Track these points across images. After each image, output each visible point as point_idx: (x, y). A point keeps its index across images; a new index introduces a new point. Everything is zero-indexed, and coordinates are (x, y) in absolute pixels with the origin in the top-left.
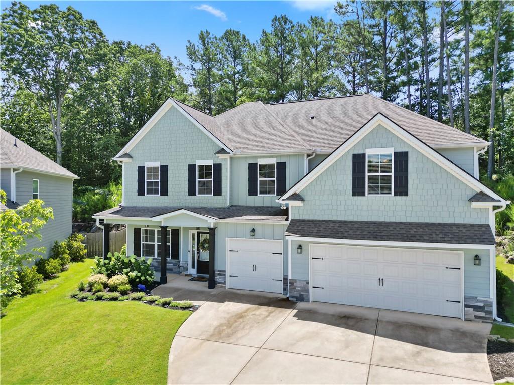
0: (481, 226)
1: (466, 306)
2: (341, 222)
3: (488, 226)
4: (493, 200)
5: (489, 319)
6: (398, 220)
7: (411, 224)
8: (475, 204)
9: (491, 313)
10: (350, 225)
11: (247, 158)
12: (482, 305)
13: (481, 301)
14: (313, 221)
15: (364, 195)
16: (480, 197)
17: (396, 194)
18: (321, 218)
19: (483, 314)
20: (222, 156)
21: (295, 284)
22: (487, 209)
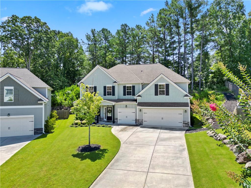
0: (186, 103)
1: (183, 123)
2: (152, 103)
3: (188, 103)
4: (189, 96)
5: (188, 126)
6: (167, 102)
7: (170, 103)
8: (185, 97)
9: (189, 125)
10: (154, 103)
11: (123, 84)
12: (187, 123)
13: (187, 122)
14: (144, 103)
15: (158, 95)
16: (186, 96)
17: (166, 95)
18: (146, 102)
19: (187, 125)
20: (115, 84)
21: (139, 120)
22: (188, 99)
